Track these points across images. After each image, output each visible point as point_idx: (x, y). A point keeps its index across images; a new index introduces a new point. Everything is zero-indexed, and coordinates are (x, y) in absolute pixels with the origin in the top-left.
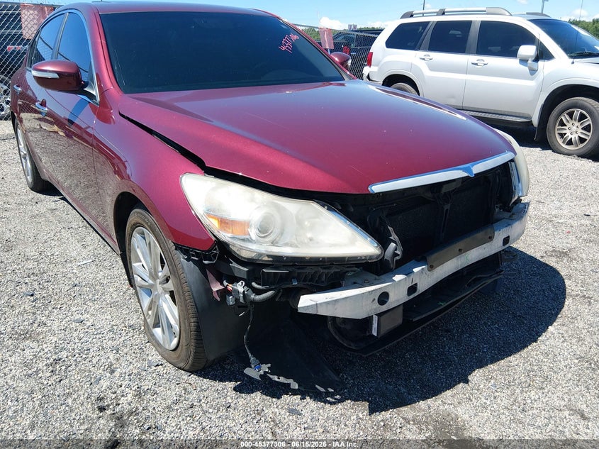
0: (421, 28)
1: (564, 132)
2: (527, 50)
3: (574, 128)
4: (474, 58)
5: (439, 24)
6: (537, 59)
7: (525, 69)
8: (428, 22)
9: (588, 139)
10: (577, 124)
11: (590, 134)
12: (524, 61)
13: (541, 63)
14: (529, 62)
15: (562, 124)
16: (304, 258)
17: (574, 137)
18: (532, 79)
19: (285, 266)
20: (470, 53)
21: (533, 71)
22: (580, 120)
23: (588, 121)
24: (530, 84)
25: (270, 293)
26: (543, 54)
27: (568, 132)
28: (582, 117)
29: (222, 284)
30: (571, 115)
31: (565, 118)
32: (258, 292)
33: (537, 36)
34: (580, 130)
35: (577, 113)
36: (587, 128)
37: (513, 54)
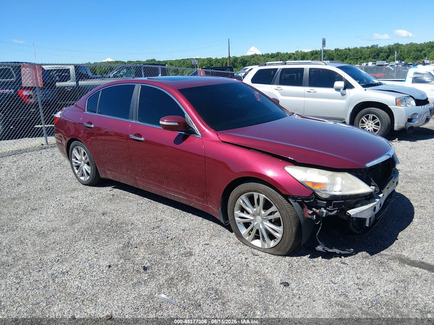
0: (272, 72)
1: (365, 126)
2: (339, 84)
3: (370, 124)
4: (308, 89)
5: (283, 70)
6: (345, 89)
7: (339, 93)
8: (277, 69)
9: (379, 130)
10: (371, 122)
11: (380, 127)
12: (338, 90)
13: (347, 91)
14: (341, 90)
15: (363, 122)
16: (346, 195)
17: (371, 129)
18: (343, 99)
19: (342, 200)
20: (305, 86)
21: (343, 95)
22: (373, 120)
23: (378, 120)
24: (342, 102)
25: (335, 211)
26: (348, 86)
27: (367, 127)
28: (374, 118)
29: (312, 210)
30: (367, 117)
31: (364, 119)
32: (332, 211)
33: (343, 76)
34: (373, 125)
35: (371, 116)
36: (377, 124)
37: (331, 86)
